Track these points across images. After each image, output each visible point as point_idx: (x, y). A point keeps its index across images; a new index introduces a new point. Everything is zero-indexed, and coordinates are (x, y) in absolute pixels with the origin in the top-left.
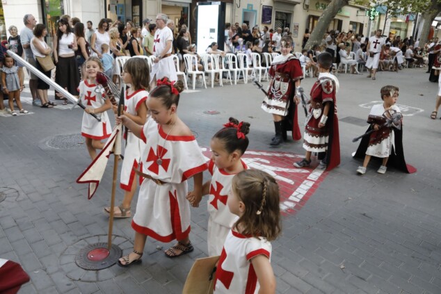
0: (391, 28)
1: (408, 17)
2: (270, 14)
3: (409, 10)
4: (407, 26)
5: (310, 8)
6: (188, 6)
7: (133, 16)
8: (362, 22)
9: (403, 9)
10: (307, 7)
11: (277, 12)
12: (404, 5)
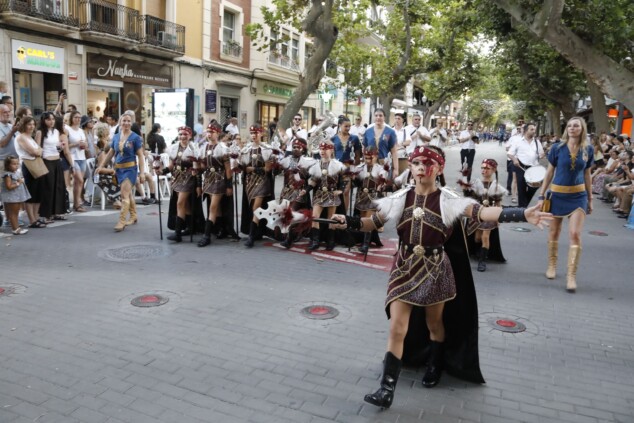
2: (215, 100)
4: (360, 110)
5: (258, 92)
6: (118, 91)
7: (46, 105)
8: (314, 107)
10: (254, 91)
11: (222, 98)
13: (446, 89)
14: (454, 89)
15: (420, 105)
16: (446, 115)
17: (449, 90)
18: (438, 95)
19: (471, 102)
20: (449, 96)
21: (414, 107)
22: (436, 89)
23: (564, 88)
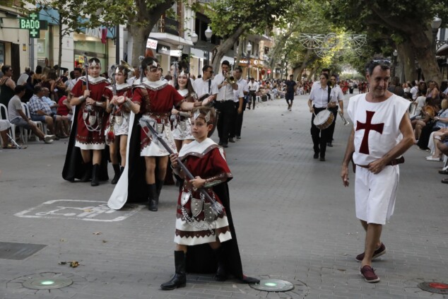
0: (76, 52)
1: (104, 32)
3: (101, 19)
4: (107, 49)
8: (15, 42)
9: (88, 16)
12: (91, 9)
13: (242, 18)
14: (254, 17)
15: (202, 42)
16: (248, 58)
17: (248, 20)
18: (231, 27)
19: (285, 38)
20: (247, 29)
21: (195, 45)
22: (226, 18)
23: (414, 8)
